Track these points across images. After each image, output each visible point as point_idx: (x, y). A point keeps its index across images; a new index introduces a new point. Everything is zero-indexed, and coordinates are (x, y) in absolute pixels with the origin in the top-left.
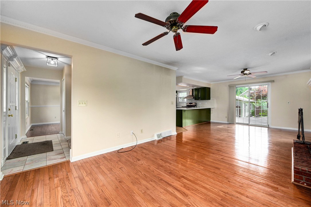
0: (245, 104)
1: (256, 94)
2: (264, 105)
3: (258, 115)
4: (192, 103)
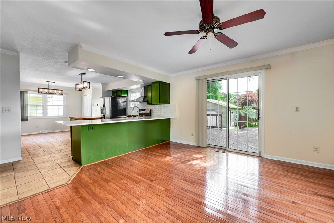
0: (230, 111)
1: (243, 101)
2: (250, 112)
3: (244, 126)
4: (144, 110)
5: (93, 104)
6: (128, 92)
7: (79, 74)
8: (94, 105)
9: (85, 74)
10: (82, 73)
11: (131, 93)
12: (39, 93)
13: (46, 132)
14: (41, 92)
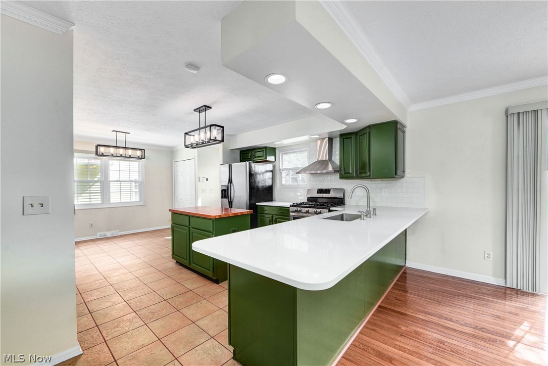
4: (328, 191)
5: (199, 177)
6: (277, 151)
7: (195, 110)
8: (201, 180)
9: (210, 108)
10: (205, 106)
11: (282, 154)
12: (98, 155)
13: (109, 234)
14: (102, 154)
